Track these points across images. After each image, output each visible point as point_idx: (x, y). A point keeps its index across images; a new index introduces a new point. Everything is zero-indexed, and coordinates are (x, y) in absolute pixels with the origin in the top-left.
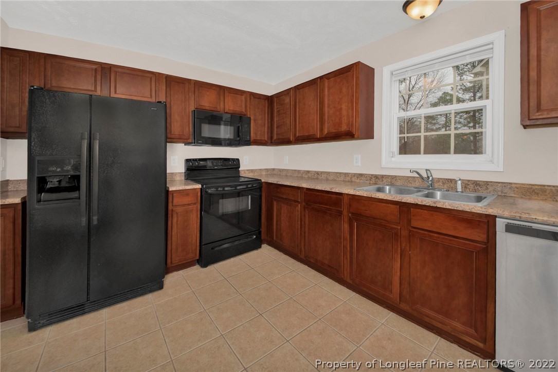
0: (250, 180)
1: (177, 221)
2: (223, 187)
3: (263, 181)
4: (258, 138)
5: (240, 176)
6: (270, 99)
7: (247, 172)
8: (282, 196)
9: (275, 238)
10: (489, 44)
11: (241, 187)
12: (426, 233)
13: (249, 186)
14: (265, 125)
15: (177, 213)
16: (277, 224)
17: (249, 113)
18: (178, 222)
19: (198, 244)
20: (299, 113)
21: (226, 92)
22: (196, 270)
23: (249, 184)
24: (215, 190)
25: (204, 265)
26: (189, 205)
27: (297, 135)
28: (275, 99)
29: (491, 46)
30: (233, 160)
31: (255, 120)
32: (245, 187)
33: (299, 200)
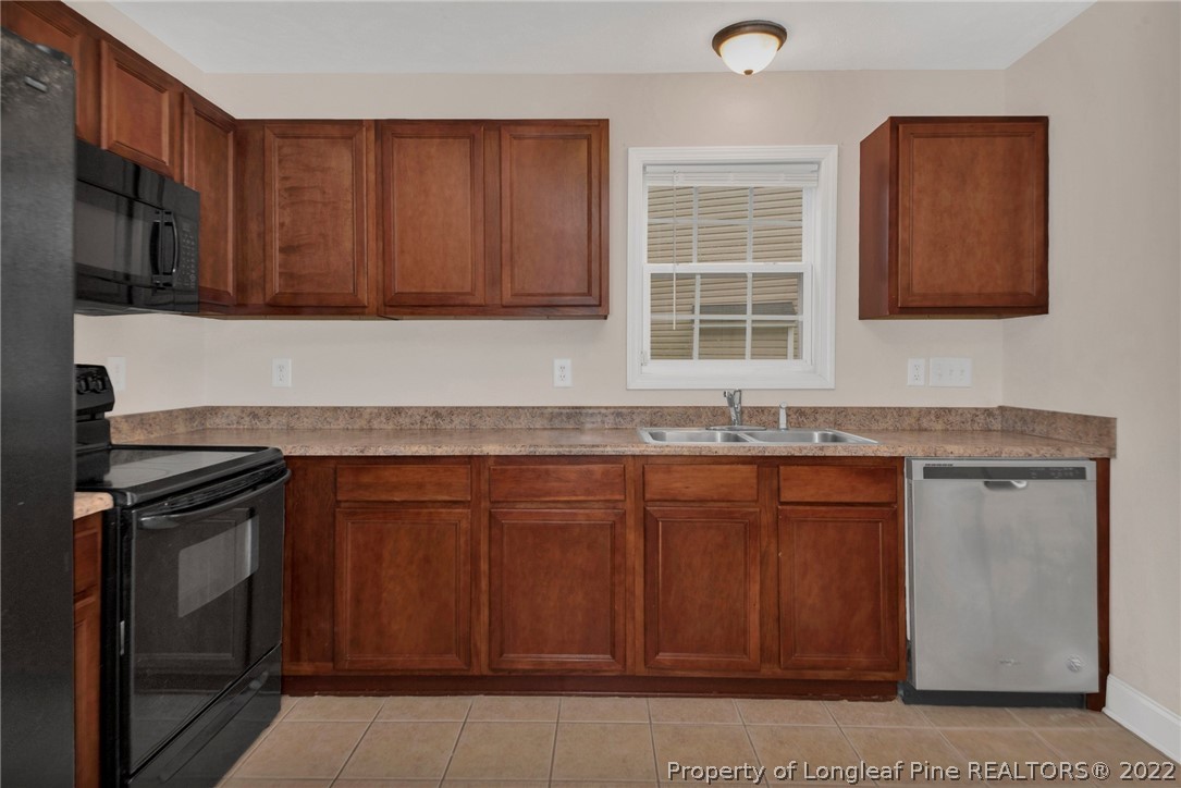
4: (209, 282)
5: (112, 446)
8: (385, 497)
9: (346, 654)
10: (812, 163)
12: (808, 508)
14: (226, 232)
16: (357, 602)
17: (177, 173)
20: (401, 216)
27: (395, 287)
28: (273, 140)
29: (815, 167)
33: (470, 498)
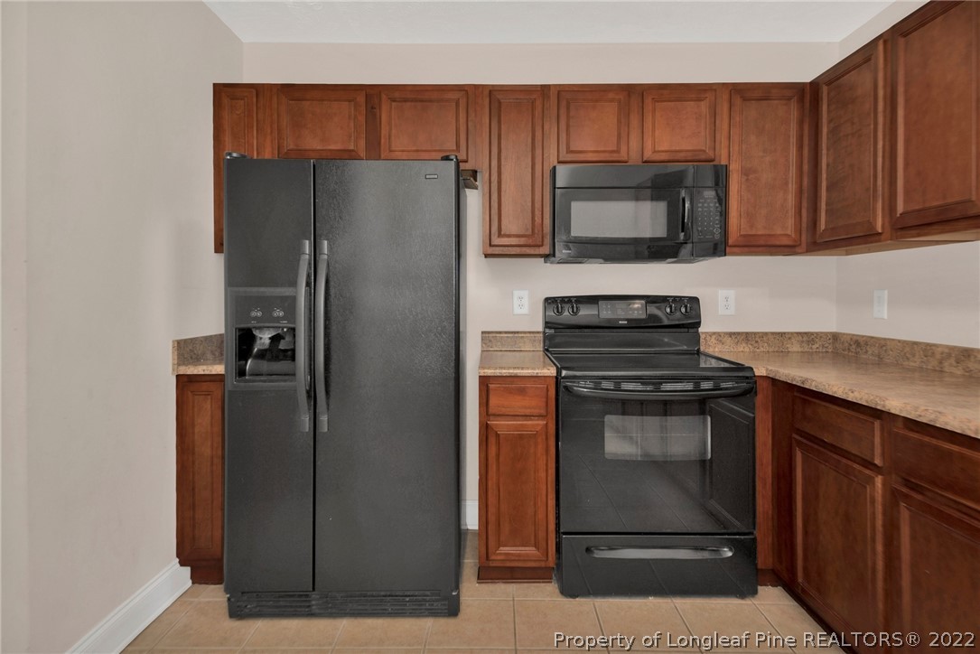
0: (727, 365)
1: (498, 455)
2: (618, 380)
3: (760, 371)
4: (760, 229)
5: (698, 352)
6: (808, 96)
7: (728, 340)
8: (819, 434)
9: (800, 580)
11: (679, 386)
13: (706, 385)
14: (786, 184)
15: (498, 436)
16: (806, 533)
17: (724, 153)
18: (501, 459)
19: (552, 527)
20: (906, 124)
21: (648, 101)
22: (545, 594)
23: (707, 379)
24: (591, 385)
25: (569, 591)
26: (526, 416)
27: (900, 208)
28: (825, 89)
30: (678, 300)
31: (746, 172)
32: (690, 386)
33: (878, 461)
